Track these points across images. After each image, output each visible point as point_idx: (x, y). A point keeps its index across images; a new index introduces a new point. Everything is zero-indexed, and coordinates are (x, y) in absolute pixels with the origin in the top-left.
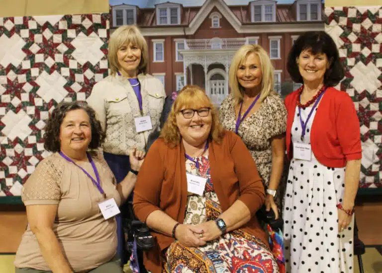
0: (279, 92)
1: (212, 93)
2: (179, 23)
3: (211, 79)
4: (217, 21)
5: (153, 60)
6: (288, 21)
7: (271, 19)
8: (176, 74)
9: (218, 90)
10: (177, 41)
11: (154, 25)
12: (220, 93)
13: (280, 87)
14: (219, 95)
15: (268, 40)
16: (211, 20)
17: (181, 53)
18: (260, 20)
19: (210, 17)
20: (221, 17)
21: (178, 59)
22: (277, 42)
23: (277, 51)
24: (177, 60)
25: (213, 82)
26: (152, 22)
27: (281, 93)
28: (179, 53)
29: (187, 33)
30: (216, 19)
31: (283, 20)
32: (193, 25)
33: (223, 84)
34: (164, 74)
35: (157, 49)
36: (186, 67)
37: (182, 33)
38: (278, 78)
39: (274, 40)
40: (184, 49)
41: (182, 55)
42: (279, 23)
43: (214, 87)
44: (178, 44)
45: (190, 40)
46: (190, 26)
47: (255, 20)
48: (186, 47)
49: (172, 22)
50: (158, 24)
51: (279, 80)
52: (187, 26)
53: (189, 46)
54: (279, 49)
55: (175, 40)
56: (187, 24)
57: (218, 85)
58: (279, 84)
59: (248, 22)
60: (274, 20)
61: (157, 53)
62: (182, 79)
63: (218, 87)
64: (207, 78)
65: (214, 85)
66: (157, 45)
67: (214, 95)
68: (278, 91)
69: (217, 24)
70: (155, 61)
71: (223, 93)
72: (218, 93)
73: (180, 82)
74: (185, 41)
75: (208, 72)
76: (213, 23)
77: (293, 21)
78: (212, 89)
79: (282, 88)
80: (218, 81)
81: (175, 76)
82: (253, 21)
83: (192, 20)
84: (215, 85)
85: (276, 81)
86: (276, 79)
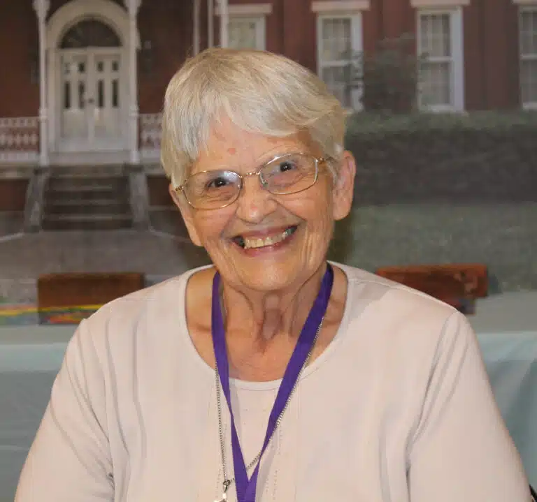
0: (357, 94)
1: (67, 105)
3: (65, 44)
9: (91, 92)
12: (101, 104)
13: (360, 74)
14: (97, 111)
25: (72, 54)
27: (364, 99)
33: (115, 67)
38: (348, 34)
43: (74, 76)
51: (357, 44)
57: (91, 67)
58: (356, 63)
63: (91, 78)
64: (48, 39)
65: (74, 68)
67: (74, 110)
68: (348, 90)
71: (115, 102)
72: (91, 101)
75: (51, 13)
78: (67, 87)
79: (366, 78)
80: (92, 54)
84: (82, 68)
85: (342, 49)
86: (342, 40)
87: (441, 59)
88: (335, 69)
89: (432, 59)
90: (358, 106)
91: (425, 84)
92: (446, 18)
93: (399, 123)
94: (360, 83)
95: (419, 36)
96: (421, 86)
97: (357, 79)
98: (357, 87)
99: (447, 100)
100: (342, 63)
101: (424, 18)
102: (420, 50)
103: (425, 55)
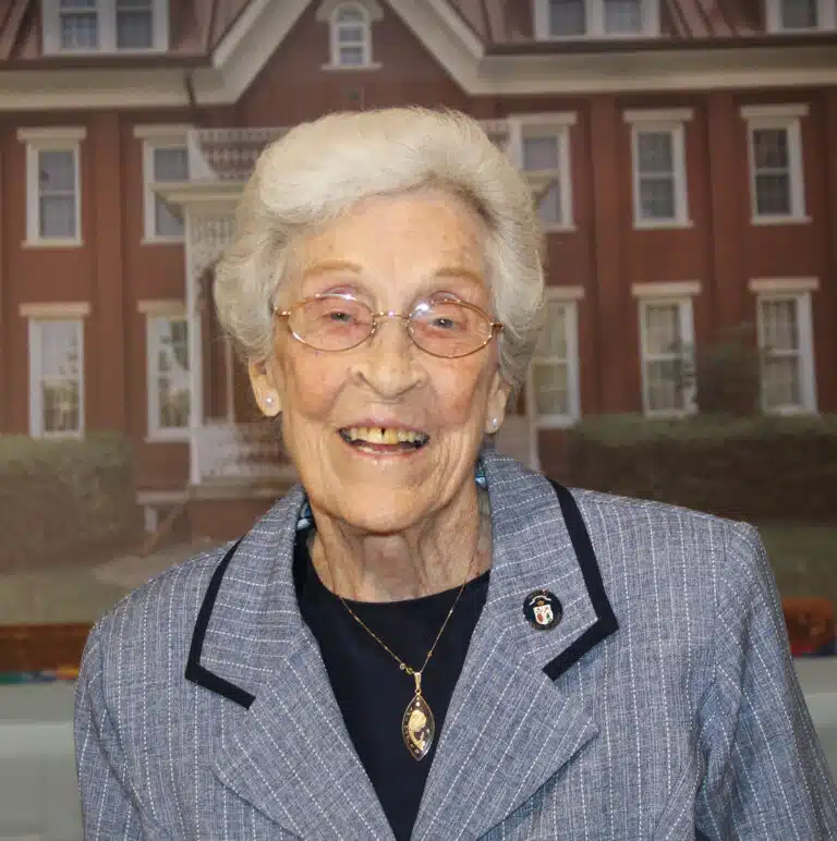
0: (690, 393)
2: (161, 45)
4: (357, 35)
5: (23, 235)
6: (723, 31)
7: (637, 24)
8: (144, 306)
10: (151, 138)
11: (29, 53)
13: (692, 370)
15: (623, 132)
16: (325, 27)
17: (172, 198)
18: (582, 30)
19: (321, 15)
20: (379, 14)
21: (158, 231)
22: (667, 140)
23: (668, 184)
24: (150, 236)
26: (20, 40)
27: (698, 399)
28: (160, 199)
29: (205, 98)
30: (350, 24)
31: (699, 31)
32: (235, 57)
34: (82, 308)
35: (43, 176)
36: (199, 274)
37: (174, 98)
38: (677, 323)
39: (653, 129)
40: (185, 176)
41: (177, 213)
42: (674, 42)
44: (158, 153)
45: (218, 134)
46: (220, 58)
47: (554, 30)
48: (199, 167)
49: (121, 43)
50: (52, 46)
51: (687, 334)
52: (206, 60)
53: (212, 162)
54: (679, 174)
55: (140, 131)
56: (200, 48)
58: (687, 356)
59: (519, 39)
60: (651, 30)
61: (42, 201)
62: (179, 333)
66: (44, 157)
68: (679, 388)
69: (358, 50)
70: (33, 238)
73: (169, 350)
74: (192, 137)
76: (336, 46)
77: (745, 32)
79: (700, 373)
81: (142, 318)
82: (542, 32)
83: (228, 29)
85: (670, 339)
86: (669, 330)
87: (788, 352)
88: (663, 364)
89: (778, 352)
90: (691, 408)
91: (770, 381)
92: (792, 305)
93: (741, 427)
94: (693, 380)
95: (761, 324)
96: (765, 384)
97: (691, 376)
98: (688, 384)
99: (796, 398)
100: (670, 357)
101: (766, 304)
102: (762, 342)
103: (768, 348)
